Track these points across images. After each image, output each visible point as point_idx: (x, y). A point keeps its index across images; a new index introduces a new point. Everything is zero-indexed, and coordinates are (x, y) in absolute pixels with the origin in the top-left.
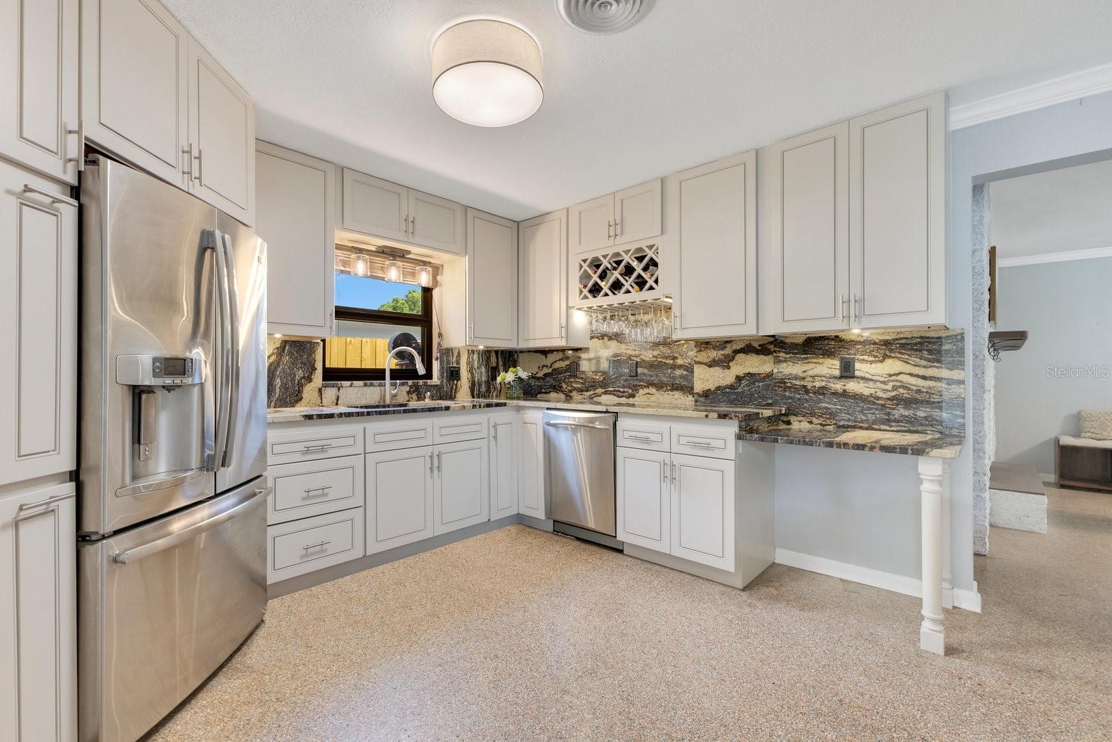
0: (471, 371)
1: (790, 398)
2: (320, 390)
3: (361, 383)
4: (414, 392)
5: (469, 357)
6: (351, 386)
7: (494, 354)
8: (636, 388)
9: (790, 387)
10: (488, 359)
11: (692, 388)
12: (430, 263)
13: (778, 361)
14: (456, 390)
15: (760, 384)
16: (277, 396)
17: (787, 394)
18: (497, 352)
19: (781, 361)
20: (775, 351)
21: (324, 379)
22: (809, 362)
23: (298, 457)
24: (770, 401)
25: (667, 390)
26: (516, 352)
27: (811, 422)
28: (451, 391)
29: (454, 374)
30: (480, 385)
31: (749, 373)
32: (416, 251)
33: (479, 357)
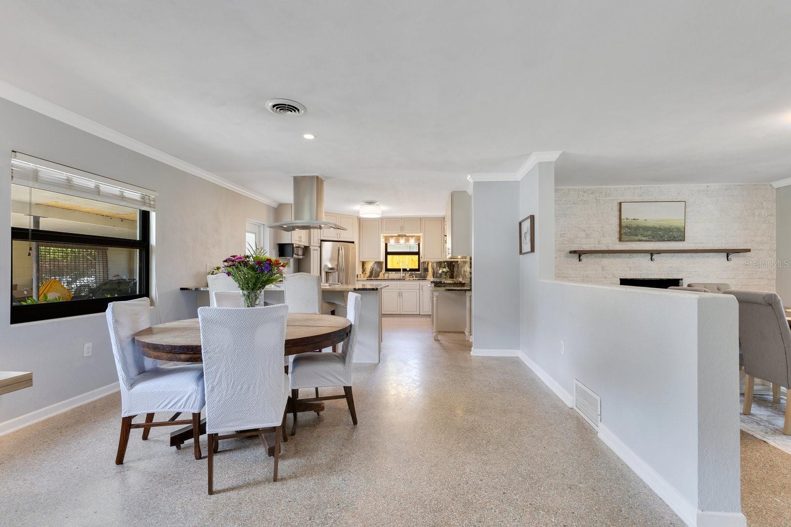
0: (433, 269)
2: (384, 274)
3: (395, 272)
4: (411, 275)
5: (432, 265)
6: (392, 273)
12: (414, 236)
14: (427, 275)
16: (374, 274)
18: (444, 262)
21: (385, 271)
28: (425, 276)
29: (426, 270)
30: (437, 274)
32: (407, 235)
33: (436, 264)
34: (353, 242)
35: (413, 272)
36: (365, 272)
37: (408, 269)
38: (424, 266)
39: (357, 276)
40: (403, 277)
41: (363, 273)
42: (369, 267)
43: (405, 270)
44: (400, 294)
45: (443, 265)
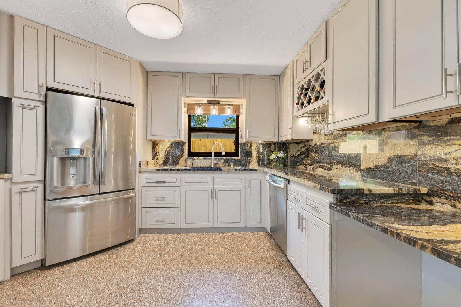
0: (258, 152)
1: (432, 179)
2: (186, 160)
3: (202, 158)
4: (227, 162)
5: (257, 147)
6: (198, 159)
7: (273, 145)
8: (332, 164)
9: (433, 169)
10: (269, 147)
11: (360, 166)
12: (232, 104)
13: (421, 144)
14: (249, 162)
15: (407, 165)
16: (170, 162)
17: (430, 175)
18: (274, 144)
19: (424, 144)
20: (419, 135)
21: (188, 156)
22: (452, 144)
23: (154, 185)
24: (415, 181)
25: (347, 167)
26: (288, 143)
27: (454, 206)
28: (247, 163)
29: (248, 154)
30: (264, 160)
31: (398, 155)
32: (223, 101)
33: (263, 146)
34: (132, 105)
35: (230, 158)
36: (156, 158)
37: (223, 153)
38: (245, 149)
39: (140, 164)
40: (215, 164)
41: (153, 158)
42: (162, 150)
43: (218, 155)
44: (214, 195)
45: (272, 147)
